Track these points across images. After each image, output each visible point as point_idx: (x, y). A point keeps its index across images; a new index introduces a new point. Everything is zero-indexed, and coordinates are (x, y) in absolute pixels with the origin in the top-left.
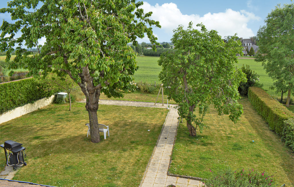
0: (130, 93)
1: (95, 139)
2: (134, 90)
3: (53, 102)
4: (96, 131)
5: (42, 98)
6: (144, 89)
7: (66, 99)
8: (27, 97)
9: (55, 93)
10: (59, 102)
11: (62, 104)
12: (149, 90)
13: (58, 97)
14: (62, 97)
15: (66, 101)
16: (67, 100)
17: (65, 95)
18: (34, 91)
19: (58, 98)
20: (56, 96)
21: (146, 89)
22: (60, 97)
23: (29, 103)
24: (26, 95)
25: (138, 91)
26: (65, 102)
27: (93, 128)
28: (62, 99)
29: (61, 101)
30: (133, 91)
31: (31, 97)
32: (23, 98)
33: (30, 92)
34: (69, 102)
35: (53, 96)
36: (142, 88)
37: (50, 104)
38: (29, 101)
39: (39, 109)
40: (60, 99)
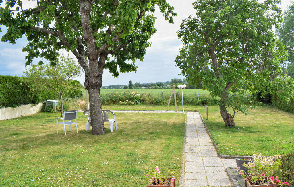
0: (133, 105)
1: (97, 130)
2: (137, 101)
3: (40, 111)
4: (99, 118)
5: (27, 104)
6: (149, 101)
7: (56, 107)
8: (7, 98)
9: (44, 100)
10: (48, 110)
11: (52, 113)
12: (156, 101)
13: (46, 105)
14: (52, 105)
15: (57, 109)
16: (59, 109)
17: (56, 103)
18: (17, 93)
19: (47, 107)
20: (44, 104)
21: (152, 100)
22: (49, 104)
23: (10, 106)
24: (6, 96)
25: (143, 103)
26: (56, 111)
27: (94, 113)
28: (52, 107)
29: (51, 109)
30: (137, 103)
31: (13, 100)
32: (3, 99)
33: (12, 92)
34: (61, 111)
35: (40, 105)
36: (147, 99)
37: (37, 113)
38: (9, 104)
39: (22, 116)
40: (50, 107)
